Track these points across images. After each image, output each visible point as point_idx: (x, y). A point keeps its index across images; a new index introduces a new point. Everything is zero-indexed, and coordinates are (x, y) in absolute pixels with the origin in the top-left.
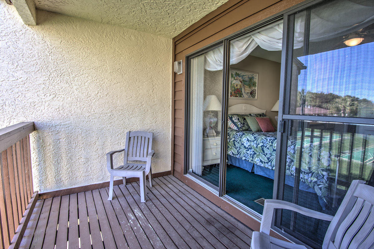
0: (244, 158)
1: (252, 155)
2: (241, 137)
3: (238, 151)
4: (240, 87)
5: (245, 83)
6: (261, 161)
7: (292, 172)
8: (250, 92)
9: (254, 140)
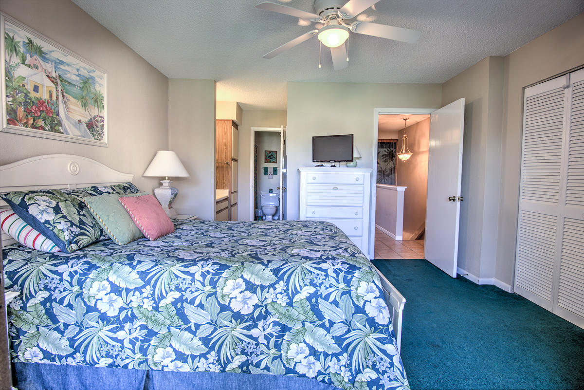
0: (104, 362)
1: (138, 344)
2: (80, 283)
3: (72, 341)
4: (51, 96)
5: (69, 87)
6: (181, 357)
7: (288, 363)
8: (87, 120)
9: (140, 283)
